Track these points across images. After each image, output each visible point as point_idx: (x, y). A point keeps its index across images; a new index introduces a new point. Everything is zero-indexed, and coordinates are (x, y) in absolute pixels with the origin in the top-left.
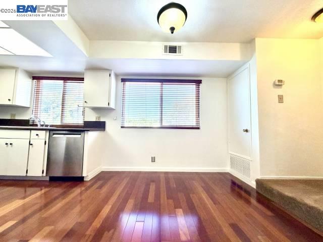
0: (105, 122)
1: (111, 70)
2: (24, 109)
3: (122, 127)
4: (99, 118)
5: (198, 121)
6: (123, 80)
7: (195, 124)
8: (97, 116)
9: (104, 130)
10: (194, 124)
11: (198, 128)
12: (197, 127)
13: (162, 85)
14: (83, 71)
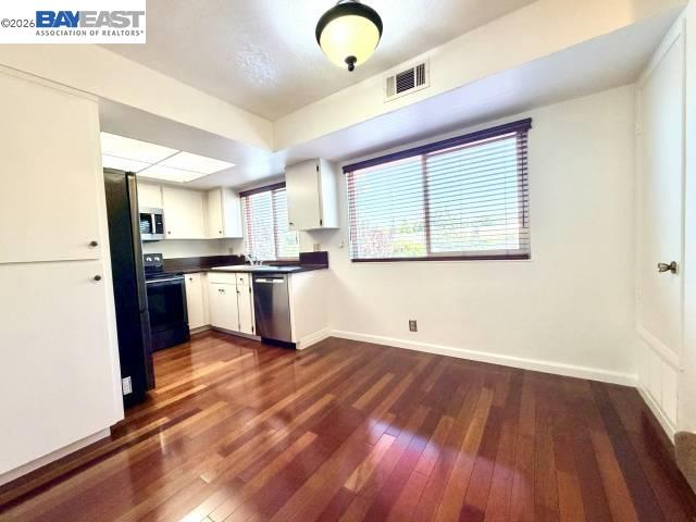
0: (326, 253)
1: (317, 159)
2: (236, 241)
3: (354, 261)
4: (318, 245)
5: (525, 239)
6: (349, 169)
7: (518, 247)
8: (315, 242)
9: (327, 267)
10: (514, 246)
11: (526, 257)
12: (522, 252)
13: (425, 159)
14: (283, 170)
